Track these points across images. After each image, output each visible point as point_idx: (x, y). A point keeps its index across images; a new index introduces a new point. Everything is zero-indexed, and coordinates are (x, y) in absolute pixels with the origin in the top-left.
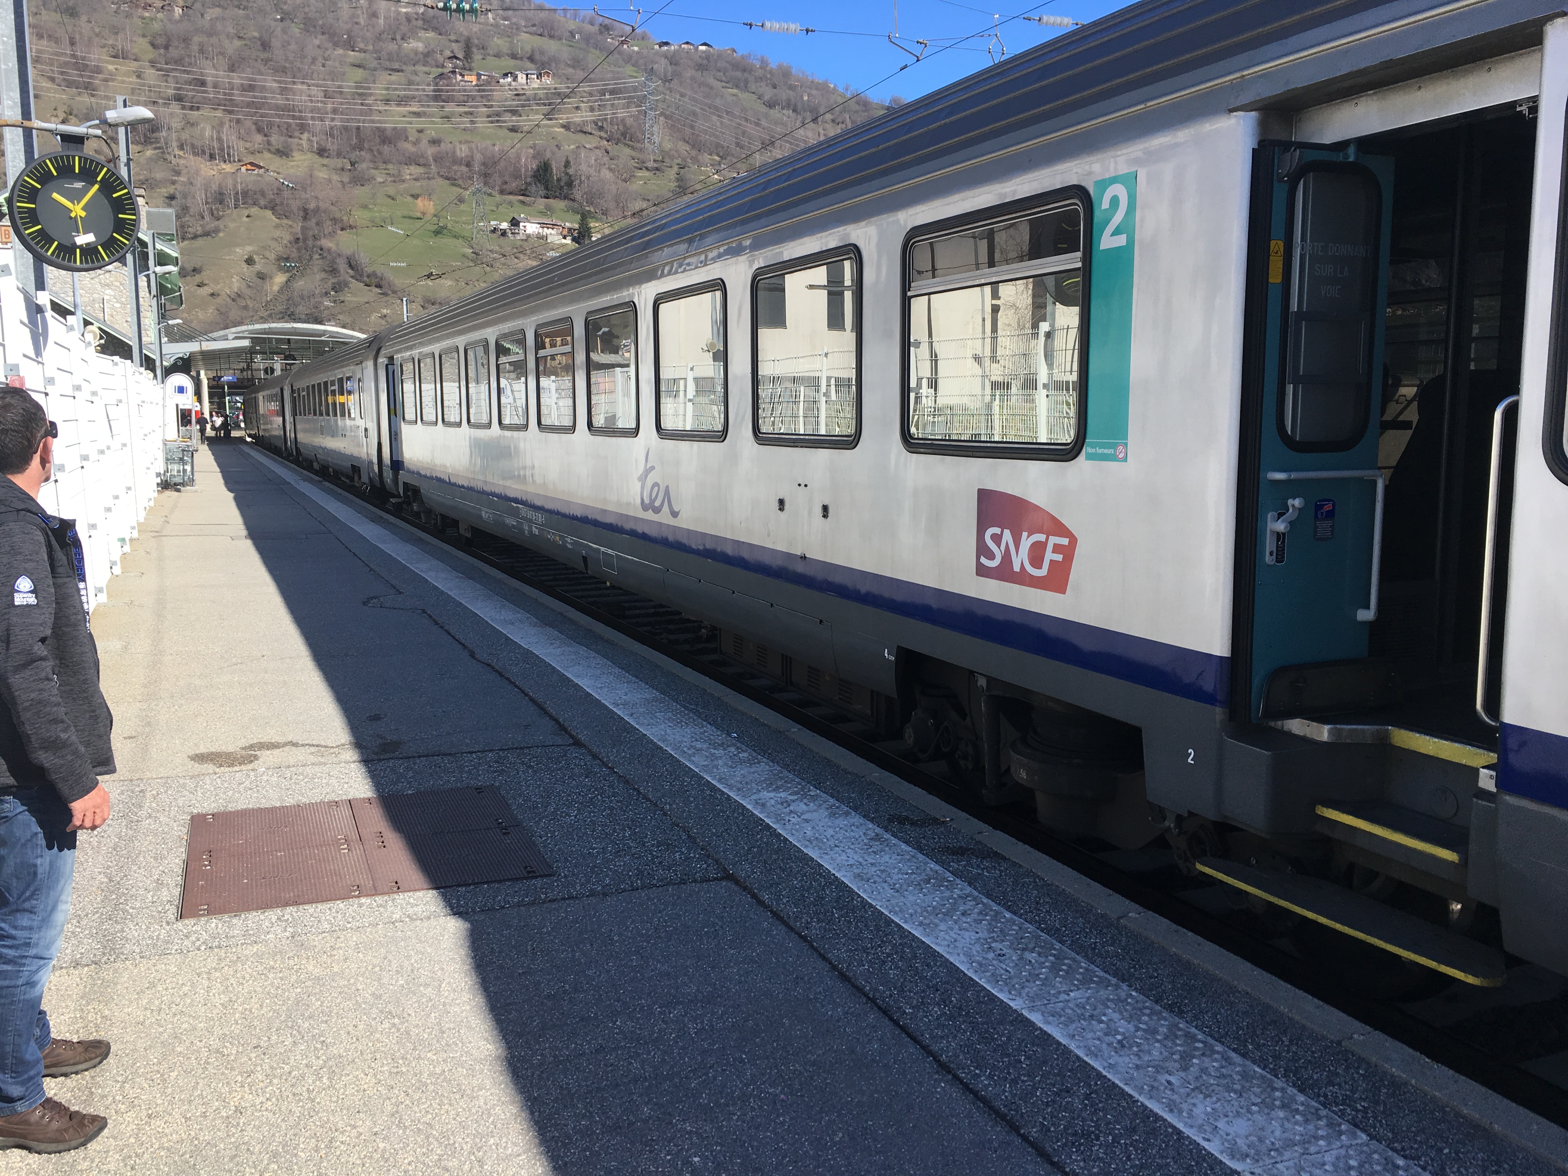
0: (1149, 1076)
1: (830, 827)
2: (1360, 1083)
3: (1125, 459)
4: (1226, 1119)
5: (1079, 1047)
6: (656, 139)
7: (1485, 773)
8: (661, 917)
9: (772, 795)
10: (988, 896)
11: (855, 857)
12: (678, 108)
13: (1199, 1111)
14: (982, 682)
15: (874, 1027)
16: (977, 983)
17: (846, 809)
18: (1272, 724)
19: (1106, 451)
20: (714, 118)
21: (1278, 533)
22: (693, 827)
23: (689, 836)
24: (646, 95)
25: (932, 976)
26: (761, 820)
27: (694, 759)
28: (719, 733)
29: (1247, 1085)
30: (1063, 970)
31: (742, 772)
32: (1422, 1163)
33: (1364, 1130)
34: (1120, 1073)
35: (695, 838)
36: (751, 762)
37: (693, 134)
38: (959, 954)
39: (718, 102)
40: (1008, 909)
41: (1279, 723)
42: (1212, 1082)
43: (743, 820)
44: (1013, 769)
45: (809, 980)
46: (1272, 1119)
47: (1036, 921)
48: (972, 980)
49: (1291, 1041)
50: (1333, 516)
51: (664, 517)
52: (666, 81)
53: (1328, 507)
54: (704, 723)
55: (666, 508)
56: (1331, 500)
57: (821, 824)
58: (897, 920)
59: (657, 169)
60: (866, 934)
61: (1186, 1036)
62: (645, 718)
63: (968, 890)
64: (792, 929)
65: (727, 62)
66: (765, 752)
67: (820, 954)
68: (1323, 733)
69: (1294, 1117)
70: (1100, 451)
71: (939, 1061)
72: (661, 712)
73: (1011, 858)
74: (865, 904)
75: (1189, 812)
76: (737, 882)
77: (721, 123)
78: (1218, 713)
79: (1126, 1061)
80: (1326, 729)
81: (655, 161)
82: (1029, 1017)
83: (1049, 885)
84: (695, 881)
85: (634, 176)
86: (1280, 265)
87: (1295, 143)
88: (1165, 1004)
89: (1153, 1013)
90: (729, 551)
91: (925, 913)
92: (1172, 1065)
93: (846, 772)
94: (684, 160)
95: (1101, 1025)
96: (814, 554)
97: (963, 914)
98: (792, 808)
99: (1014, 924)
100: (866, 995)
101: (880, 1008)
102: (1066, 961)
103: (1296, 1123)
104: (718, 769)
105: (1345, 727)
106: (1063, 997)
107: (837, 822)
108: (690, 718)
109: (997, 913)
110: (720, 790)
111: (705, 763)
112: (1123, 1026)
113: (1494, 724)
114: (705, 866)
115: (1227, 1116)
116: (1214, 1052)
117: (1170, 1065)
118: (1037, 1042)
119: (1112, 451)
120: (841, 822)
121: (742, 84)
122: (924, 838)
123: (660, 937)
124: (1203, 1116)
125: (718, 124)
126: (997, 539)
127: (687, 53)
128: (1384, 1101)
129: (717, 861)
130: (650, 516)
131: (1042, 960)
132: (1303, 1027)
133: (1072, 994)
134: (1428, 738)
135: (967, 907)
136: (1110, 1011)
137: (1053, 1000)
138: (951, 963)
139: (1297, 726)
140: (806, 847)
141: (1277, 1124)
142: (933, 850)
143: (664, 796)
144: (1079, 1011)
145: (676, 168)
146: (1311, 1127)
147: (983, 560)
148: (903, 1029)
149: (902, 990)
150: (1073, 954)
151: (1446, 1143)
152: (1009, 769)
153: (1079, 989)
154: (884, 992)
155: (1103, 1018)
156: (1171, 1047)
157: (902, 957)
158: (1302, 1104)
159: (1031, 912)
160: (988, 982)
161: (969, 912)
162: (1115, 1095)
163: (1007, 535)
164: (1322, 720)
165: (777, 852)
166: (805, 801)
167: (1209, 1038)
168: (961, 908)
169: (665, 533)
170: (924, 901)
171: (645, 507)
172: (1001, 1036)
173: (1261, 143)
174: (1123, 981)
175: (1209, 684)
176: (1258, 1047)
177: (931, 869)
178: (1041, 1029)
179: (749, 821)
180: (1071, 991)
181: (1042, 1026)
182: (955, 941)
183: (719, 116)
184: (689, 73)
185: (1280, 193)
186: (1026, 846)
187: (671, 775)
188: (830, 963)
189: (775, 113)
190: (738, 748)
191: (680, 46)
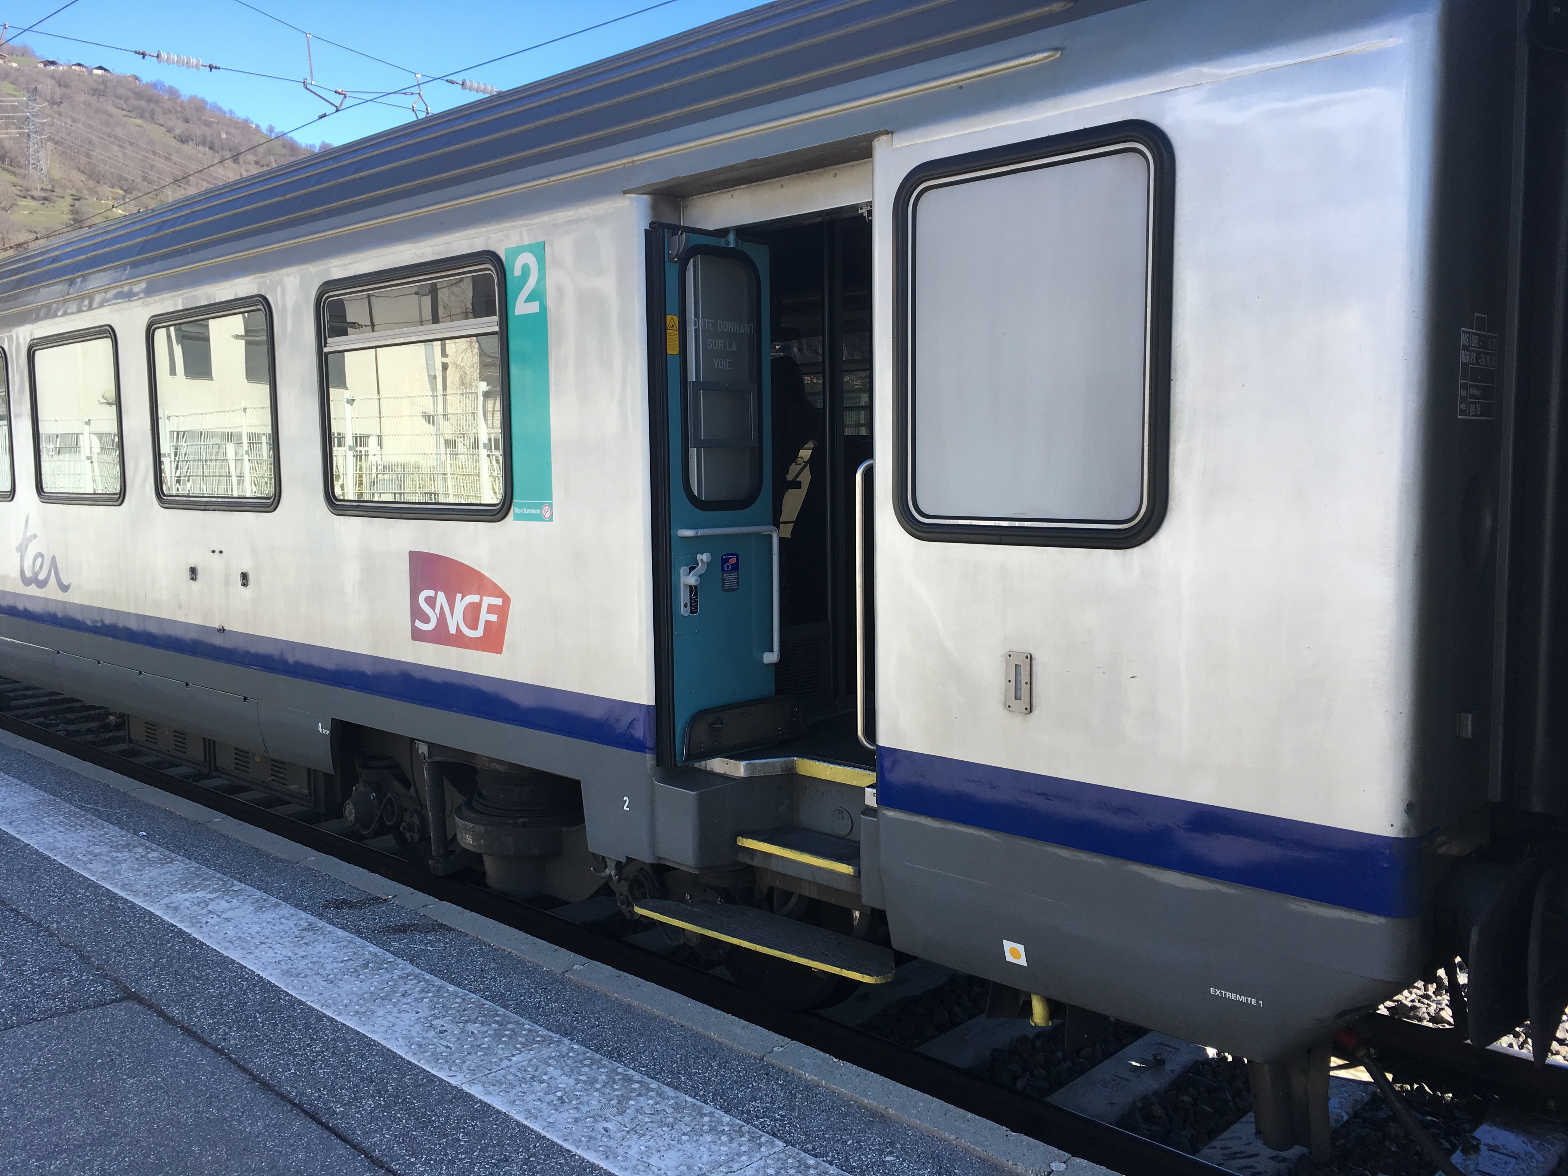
0: (587, 1127)
1: (255, 923)
2: (779, 1092)
3: (551, 519)
4: (659, 1155)
5: (519, 1112)
6: (43, 164)
7: (868, 792)
8: (42, 1055)
9: (187, 896)
10: (431, 972)
11: (283, 952)
12: (69, 134)
13: (633, 1152)
14: (423, 749)
15: (299, 1135)
16: (416, 1066)
17: (275, 900)
18: (697, 765)
19: (533, 511)
20: (115, 148)
21: (690, 586)
22: (86, 945)
23: (82, 957)
24: (28, 117)
25: (366, 1068)
26: (173, 925)
27: (90, 866)
28: (124, 833)
29: (679, 1116)
30: (506, 1035)
31: (151, 875)
32: (829, 1159)
33: (779, 1138)
34: (560, 1130)
35: (89, 958)
36: (162, 862)
37: (89, 163)
38: (397, 1039)
39: (119, 131)
40: (452, 982)
41: (703, 763)
42: (647, 1120)
43: (150, 928)
44: (458, 837)
45: (224, 1097)
46: (700, 1145)
47: (480, 990)
48: (409, 1063)
49: (719, 1065)
50: (738, 569)
51: (52, 592)
52: (54, 103)
53: (733, 560)
54: (105, 824)
55: (53, 580)
56: (736, 554)
57: (245, 921)
58: (329, 1013)
59: (45, 199)
60: (295, 1035)
61: (624, 1079)
62: (28, 826)
63: (410, 968)
64: (206, 1043)
65: (129, 89)
66: (179, 848)
67: (239, 1066)
68: (739, 769)
69: (720, 1138)
70: (526, 511)
71: (371, 1157)
72: (49, 816)
73: (457, 928)
74: (294, 1002)
75: (627, 857)
76: (140, 1000)
77: (124, 154)
78: (649, 759)
79: (566, 1116)
80: (742, 765)
81: (42, 189)
82: (468, 1091)
83: (495, 949)
84: (88, 1007)
85: (16, 204)
86: (677, 338)
87: (683, 227)
88: (606, 1051)
89: (594, 1061)
90: (133, 625)
91: (361, 1002)
92: (609, 1112)
93: (277, 859)
94: (78, 190)
95: (542, 1085)
96: (235, 625)
97: (403, 995)
98: (210, 908)
99: (457, 996)
100: (291, 1102)
101: (306, 1113)
102: (509, 1026)
103: (722, 1144)
104: (120, 874)
105: (758, 761)
106: (506, 1063)
107: (264, 916)
108: (87, 819)
109: (440, 988)
110: (122, 898)
111: (105, 870)
112: (564, 1082)
113: (872, 747)
114: (100, 988)
115: (659, 1151)
116: (650, 1089)
117: (607, 1112)
118: (477, 1115)
119: (537, 511)
120: (268, 916)
121: (147, 115)
122: (363, 920)
123: (40, 1079)
124: (637, 1156)
125: (120, 155)
126: (431, 602)
127: (79, 75)
128: (798, 1106)
129: (115, 980)
130: (33, 590)
131: (485, 1029)
132: (731, 1050)
133: (514, 1059)
134: (825, 764)
135: (408, 987)
136: (552, 1068)
137: (496, 1068)
138: (389, 1050)
139: (718, 765)
140: (227, 949)
141: (705, 1150)
142: (373, 931)
143: (50, 913)
144: (520, 1075)
145: (69, 200)
146: (735, 1145)
147: (418, 624)
148: (332, 1130)
149: (332, 1090)
150: (517, 1017)
151: (850, 1135)
152: (455, 836)
153: (521, 1052)
154: (312, 1094)
155: (545, 1077)
156: (609, 1094)
157: (334, 1053)
158: (728, 1124)
159: (476, 981)
160: (428, 1062)
161: (410, 992)
162: (554, 1154)
163: (441, 598)
164: (738, 758)
165: (190, 960)
166: (227, 898)
167: (645, 1077)
168: (401, 989)
169: (52, 609)
170: (360, 988)
171: (27, 581)
172: (439, 1117)
173: (651, 224)
174: (565, 1035)
175: (639, 732)
176: (690, 1076)
177: (369, 951)
178: (481, 1101)
179: (158, 929)
180: (513, 1056)
181: (482, 1098)
182: (393, 1026)
183: (121, 147)
184: (83, 97)
185: (671, 272)
186: (473, 913)
187: (61, 888)
188: (251, 1074)
189: (189, 149)
190: (147, 848)
191: (71, 67)
